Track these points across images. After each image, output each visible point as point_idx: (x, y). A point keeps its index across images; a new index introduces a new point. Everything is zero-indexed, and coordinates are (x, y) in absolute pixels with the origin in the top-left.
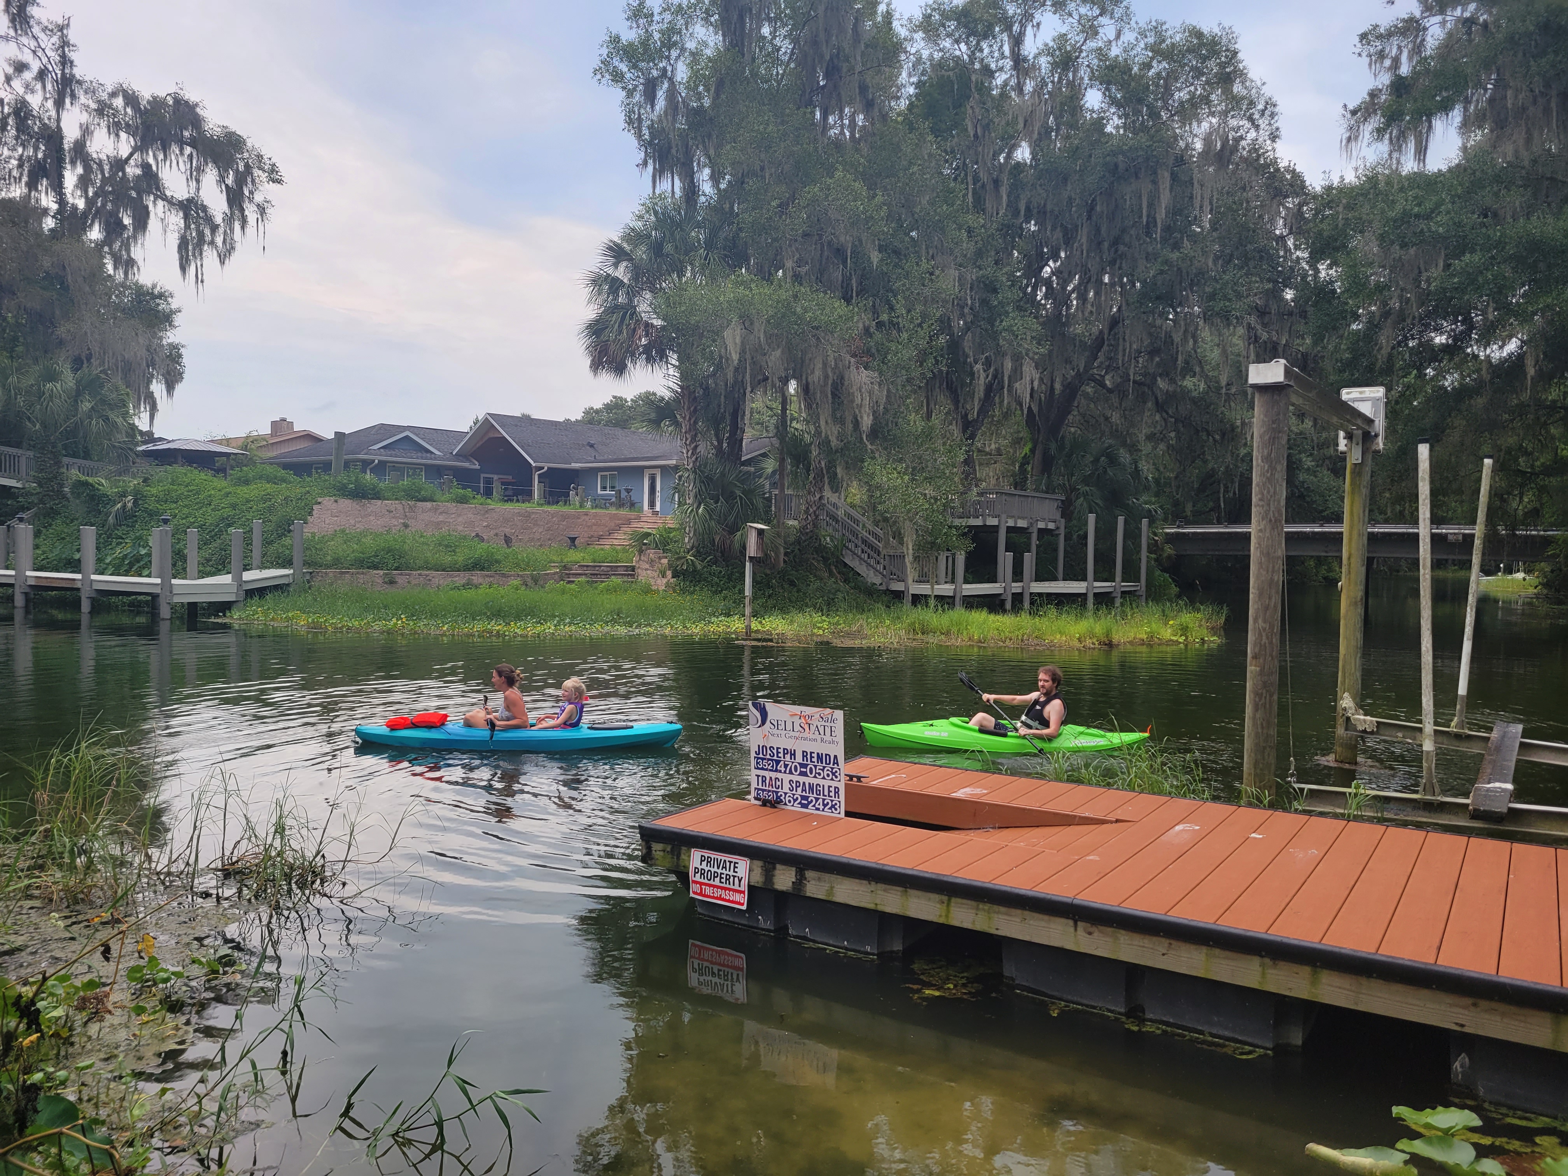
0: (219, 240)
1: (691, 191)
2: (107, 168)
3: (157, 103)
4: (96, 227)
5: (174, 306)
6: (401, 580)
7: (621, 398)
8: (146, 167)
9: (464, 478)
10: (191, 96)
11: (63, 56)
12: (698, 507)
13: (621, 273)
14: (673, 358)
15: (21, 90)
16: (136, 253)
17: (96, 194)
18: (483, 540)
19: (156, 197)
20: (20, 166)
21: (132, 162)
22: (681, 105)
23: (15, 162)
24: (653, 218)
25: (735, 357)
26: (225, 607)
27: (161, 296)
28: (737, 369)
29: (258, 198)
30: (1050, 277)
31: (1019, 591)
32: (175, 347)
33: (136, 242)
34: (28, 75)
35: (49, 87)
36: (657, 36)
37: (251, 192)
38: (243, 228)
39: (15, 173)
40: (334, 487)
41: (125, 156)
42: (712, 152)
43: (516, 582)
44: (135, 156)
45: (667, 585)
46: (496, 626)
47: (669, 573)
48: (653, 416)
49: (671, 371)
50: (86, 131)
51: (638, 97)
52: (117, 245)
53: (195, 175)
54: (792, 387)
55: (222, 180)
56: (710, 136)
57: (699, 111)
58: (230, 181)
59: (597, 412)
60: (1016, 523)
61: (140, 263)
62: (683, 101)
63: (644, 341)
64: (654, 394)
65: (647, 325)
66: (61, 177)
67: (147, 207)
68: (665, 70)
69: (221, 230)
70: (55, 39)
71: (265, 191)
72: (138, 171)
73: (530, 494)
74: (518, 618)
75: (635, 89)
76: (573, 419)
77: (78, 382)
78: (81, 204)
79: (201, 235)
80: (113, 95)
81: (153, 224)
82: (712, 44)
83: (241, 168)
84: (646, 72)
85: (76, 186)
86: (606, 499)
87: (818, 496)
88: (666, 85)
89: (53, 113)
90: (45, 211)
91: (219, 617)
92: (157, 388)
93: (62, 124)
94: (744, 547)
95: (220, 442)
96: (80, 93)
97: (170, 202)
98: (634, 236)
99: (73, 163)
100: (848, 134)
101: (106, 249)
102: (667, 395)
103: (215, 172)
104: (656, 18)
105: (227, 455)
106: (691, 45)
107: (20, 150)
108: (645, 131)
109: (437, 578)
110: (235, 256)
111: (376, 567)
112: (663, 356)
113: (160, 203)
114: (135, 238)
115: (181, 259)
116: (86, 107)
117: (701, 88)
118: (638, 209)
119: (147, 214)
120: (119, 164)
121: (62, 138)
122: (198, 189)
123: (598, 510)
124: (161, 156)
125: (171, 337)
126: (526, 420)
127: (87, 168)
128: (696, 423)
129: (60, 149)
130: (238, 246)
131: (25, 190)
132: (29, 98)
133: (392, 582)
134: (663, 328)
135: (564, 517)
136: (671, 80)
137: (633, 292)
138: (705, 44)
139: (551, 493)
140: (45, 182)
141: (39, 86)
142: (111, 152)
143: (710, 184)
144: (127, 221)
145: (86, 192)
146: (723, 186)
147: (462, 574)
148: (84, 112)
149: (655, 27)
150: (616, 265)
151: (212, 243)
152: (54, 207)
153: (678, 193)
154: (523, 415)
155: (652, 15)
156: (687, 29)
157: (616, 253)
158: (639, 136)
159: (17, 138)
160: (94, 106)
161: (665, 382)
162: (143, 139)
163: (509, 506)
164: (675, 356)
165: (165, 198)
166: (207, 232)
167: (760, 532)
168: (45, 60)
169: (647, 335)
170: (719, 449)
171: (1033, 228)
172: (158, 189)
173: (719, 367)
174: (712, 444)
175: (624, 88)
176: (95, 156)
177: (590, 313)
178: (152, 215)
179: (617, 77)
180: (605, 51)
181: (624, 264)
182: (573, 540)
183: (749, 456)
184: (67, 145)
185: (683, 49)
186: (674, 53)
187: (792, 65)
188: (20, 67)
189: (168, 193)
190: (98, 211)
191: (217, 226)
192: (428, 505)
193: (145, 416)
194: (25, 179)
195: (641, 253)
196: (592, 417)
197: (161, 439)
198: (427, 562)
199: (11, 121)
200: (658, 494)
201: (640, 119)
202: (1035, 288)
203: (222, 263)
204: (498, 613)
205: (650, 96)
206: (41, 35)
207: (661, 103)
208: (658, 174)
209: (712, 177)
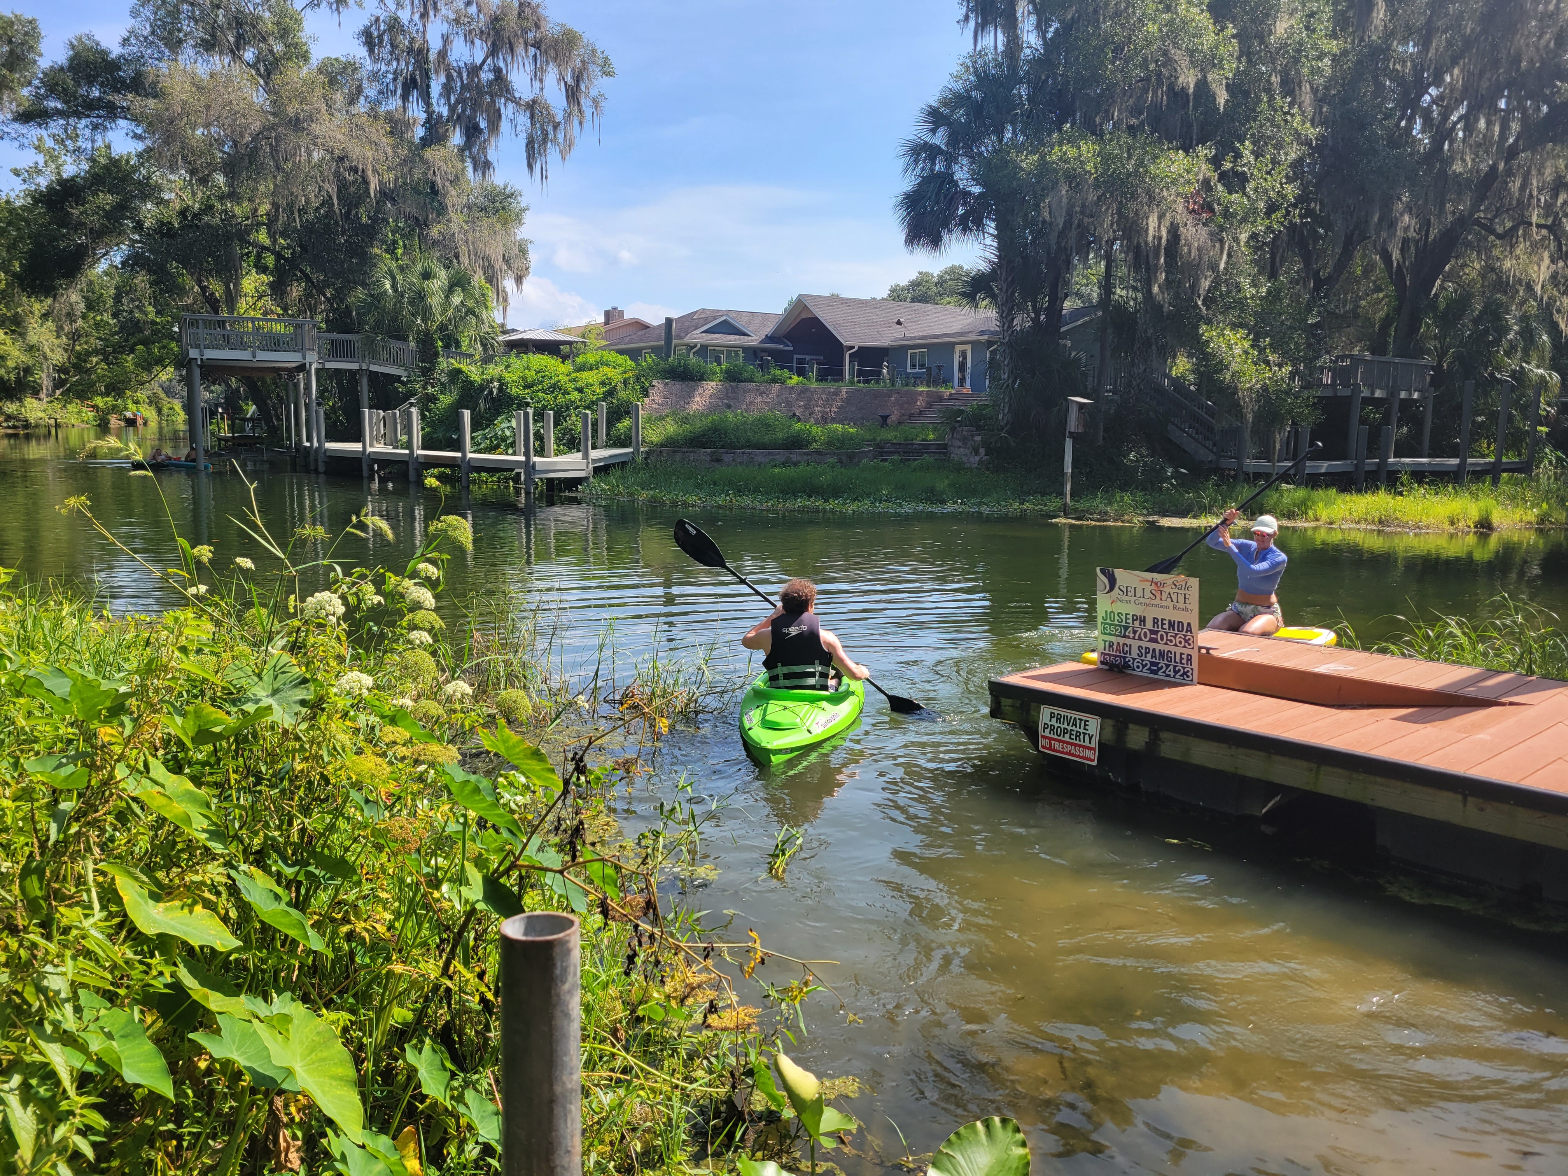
0: (560, 137)
1: (1014, 44)
2: (465, 75)
3: (504, 9)
4: (458, 132)
5: (523, 204)
6: (727, 458)
7: (927, 274)
8: (497, 71)
9: (780, 359)
12: (1014, 382)
13: (939, 139)
14: (991, 227)
15: (393, 7)
16: (492, 155)
17: (457, 102)
18: (800, 419)
19: (507, 99)
20: (395, 79)
21: (486, 67)
23: (390, 76)
24: (972, 78)
25: (1061, 222)
26: (577, 483)
27: (512, 195)
28: (1062, 234)
29: (593, 92)
31: (1373, 468)
32: (523, 243)
33: (491, 144)
37: (587, 88)
38: (581, 123)
39: (391, 87)
40: (665, 371)
41: (478, 61)
43: (832, 460)
44: (490, 61)
45: (980, 462)
46: (813, 503)
47: (982, 451)
48: (968, 289)
49: (989, 241)
50: (447, 41)
52: (475, 149)
53: (538, 75)
54: (1120, 250)
55: (561, 78)
58: (569, 79)
59: (903, 289)
60: (1373, 393)
61: (495, 164)
63: (961, 211)
65: (965, 193)
66: (428, 86)
67: (499, 110)
69: (562, 127)
71: (600, 85)
72: (491, 76)
73: (841, 373)
74: (836, 494)
76: (879, 298)
77: (450, 279)
79: (545, 133)
80: (468, 3)
81: (505, 125)
83: (578, 64)
85: (441, 95)
86: (920, 376)
87: (1144, 368)
89: (420, 27)
91: (573, 491)
93: (428, 37)
94: (1063, 423)
95: (563, 331)
96: (440, 5)
97: (519, 104)
98: (953, 99)
99: (437, 72)
101: (467, 153)
102: (984, 267)
103: (555, 70)
105: (570, 343)
107: (395, 64)
109: (760, 456)
110: (574, 152)
111: (704, 446)
112: (980, 226)
113: (510, 105)
114: (490, 140)
115: (528, 157)
116: (446, 19)
118: (956, 69)
119: (500, 116)
120: (474, 70)
121: (427, 50)
122: (541, 89)
123: (909, 388)
124: (509, 59)
125: (520, 234)
127: (449, 77)
128: (1013, 293)
129: (427, 62)
130: (576, 141)
131: (400, 102)
132: (400, 13)
133: (718, 460)
134: (981, 195)
135: (876, 395)
137: (950, 159)
140: (415, 93)
141: (407, 2)
142: (468, 60)
143: (1035, 34)
144: (483, 125)
145: (449, 99)
146: (1049, 35)
147: (782, 452)
148: (446, 25)
150: (934, 131)
151: (555, 140)
152: (423, 116)
153: (1001, 48)
154: (834, 295)
157: (935, 118)
159: (391, 53)
160: (452, 16)
161: (982, 253)
162: (494, 44)
163: (824, 386)
164: (993, 224)
165: (514, 100)
166: (550, 129)
167: (1080, 407)
169: (964, 204)
170: (1036, 320)
171: (1411, 50)
172: (508, 91)
173: (1038, 234)
174: (1029, 316)
176: (455, 64)
177: (907, 184)
178: (503, 117)
181: (943, 129)
182: (885, 418)
183: (1069, 328)
184: (432, 56)
189: (517, 95)
190: (459, 117)
191: (559, 123)
192: (750, 386)
194: (399, 92)
195: (960, 115)
197: (513, 330)
198: (748, 441)
199: (386, 38)
202: (1411, 120)
203: (563, 159)
204: (817, 490)
208: (981, 28)
209: (1038, 27)
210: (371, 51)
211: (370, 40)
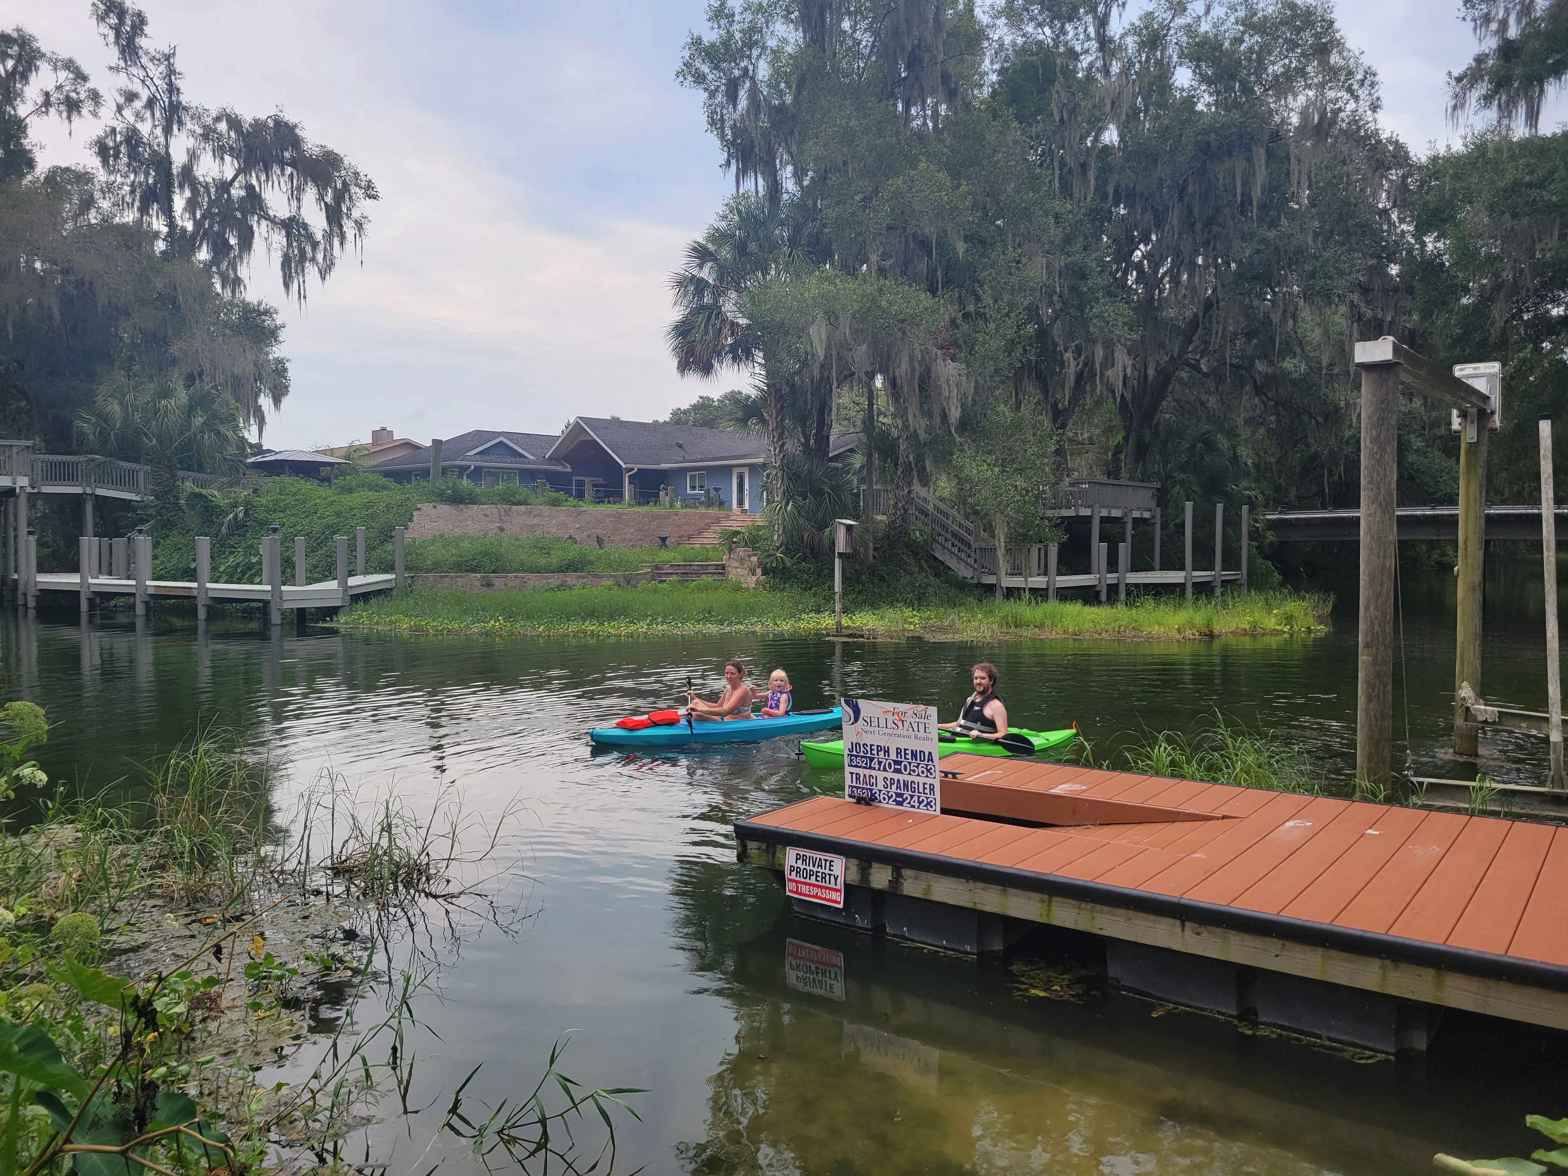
0: (320, 257)
1: (775, 189)
2: (213, 190)
3: (258, 126)
4: (204, 248)
5: (278, 322)
6: (498, 583)
7: (708, 398)
8: (250, 188)
9: (557, 481)
10: (290, 117)
11: (170, 84)
12: (787, 504)
13: (707, 273)
14: (759, 357)
15: (131, 119)
16: (243, 272)
17: (203, 216)
18: (576, 542)
19: (260, 217)
20: (132, 192)
21: (236, 184)
22: (763, 104)
23: (127, 188)
24: (736, 218)
25: (821, 353)
26: (331, 612)
27: (267, 312)
28: (822, 366)
29: (356, 214)
30: (1141, 262)
31: (1114, 582)
32: (280, 361)
33: (242, 262)
34: (138, 104)
35: (158, 114)
36: (738, 36)
37: (349, 209)
38: (342, 244)
39: (128, 199)
40: (433, 493)
41: (229, 179)
42: (794, 149)
43: (609, 582)
44: (240, 178)
45: (758, 582)
46: (590, 627)
47: (759, 571)
48: (740, 414)
49: (757, 370)
50: (193, 156)
51: (720, 98)
52: (224, 265)
53: (296, 194)
54: (879, 382)
55: (321, 198)
56: (792, 133)
57: (782, 109)
58: (329, 199)
59: (685, 412)
60: (1110, 512)
61: (246, 281)
62: (765, 100)
63: (730, 341)
64: (741, 393)
65: (733, 324)
66: (170, 200)
67: (252, 227)
68: (746, 69)
69: (321, 247)
70: (162, 68)
71: (362, 207)
72: (243, 193)
73: (621, 495)
74: (611, 618)
75: (716, 90)
76: (661, 421)
77: (191, 398)
78: (190, 226)
79: (302, 252)
80: (217, 119)
81: (258, 243)
82: (792, 41)
83: (339, 185)
84: (727, 73)
85: (185, 209)
86: (695, 498)
87: (906, 490)
88: (748, 85)
89: (162, 140)
90: (157, 235)
91: (327, 621)
92: (265, 402)
93: (171, 150)
94: (833, 544)
95: (324, 452)
96: (187, 119)
97: (273, 221)
98: (719, 237)
99: (181, 187)
100: (930, 125)
101: (214, 269)
102: (753, 393)
103: (314, 190)
104: (737, 18)
105: (331, 464)
106: (772, 43)
107: (132, 176)
108: (728, 132)
109: (533, 580)
110: (335, 272)
111: (473, 570)
112: (749, 355)
113: (264, 223)
114: (241, 258)
115: (284, 276)
116: (193, 133)
117: (783, 85)
118: (722, 209)
119: (252, 233)
120: (224, 186)
121: (171, 163)
122: (299, 208)
123: (688, 510)
124: (263, 177)
125: (277, 352)
126: (616, 422)
127: (195, 192)
128: (782, 420)
129: (169, 174)
130: (337, 261)
131: (137, 215)
132: (139, 126)
133: (489, 585)
134: (749, 327)
135: (655, 517)
136: (752, 79)
137: (718, 292)
138: (785, 41)
139: (642, 495)
140: (155, 206)
141: (148, 114)
142: (218, 176)
143: (793, 181)
144: (233, 241)
145: (194, 215)
146: (806, 183)
147: (556, 575)
148: (192, 140)
149: (736, 27)
151: (313, 260)
152: (165, 230)
153: (761, 192)
154: (613, 418)
155: (733, 15)
156: (768, 28)
157: (701, 254)
158: (722, 136)
159: (129, 165)
160: (199, 131)
161: (751, 381)
162: (245, 162)
163: (601, 508)
164: (761, 355)
165: (268, 218)
166: (309, 249)
167: (849, 528)
168: (153, 89)
169: (732, 334)
170: (806, 445)
171: (1122, 212)
172: (261, 209)
173: (805, 364)
174: (799, 441)
175: (706, 89)
176: (201, 179)
177: (676, 314)
178: (256, 235)
179: (699, 78)
180: (687, 53)
181: (710, 264)
182: (664, 539)
183: (836, 453)
184: (175, 170)
185: (764, 48)
186: (755, 52)
187: (874, 58)
188: (131, 97)
189: (271, 213)
190: (205, 233)
191: (318, 243)
192: (523, 508)
193: (254, 429)
194: (137, 204)
195: (726, 253)
196: (680, 419)
197: (269, 451)
198: (522, 565)
199: (123, 149)
200: (746, 492)
201: (722, 120)
202: (1126, 273)
203: (323, 278)
204: (592, 614)
205: (733, 97)
206: (150, 65)
207: (743, 102)
208: (741, 174)
209: (795, 174)
210: (105, 162)
211: (103, 151)
